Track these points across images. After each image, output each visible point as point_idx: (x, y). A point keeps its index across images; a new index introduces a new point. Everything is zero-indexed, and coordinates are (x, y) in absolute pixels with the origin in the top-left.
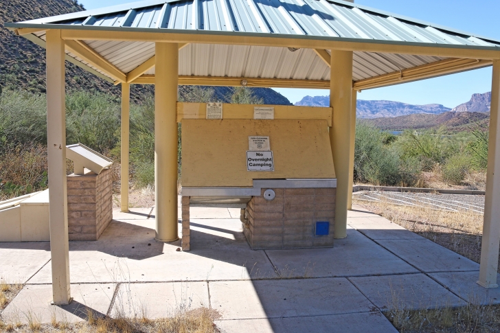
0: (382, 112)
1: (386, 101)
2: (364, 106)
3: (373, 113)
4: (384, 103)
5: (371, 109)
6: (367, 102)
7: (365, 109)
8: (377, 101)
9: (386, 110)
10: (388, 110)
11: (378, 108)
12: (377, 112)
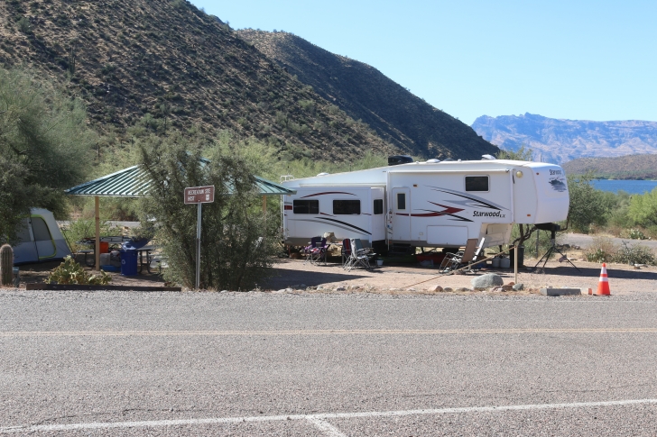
0: (631, 143)
1: (637, 122)
2: (595, 133)
3: (612, 144)
4: (635, 125)
5: (608, 137)
6: (601, 125)
7: (595, 138)
8: (620, 122)
9: (638, 139)
10: (643, 139)
11: (623, 136)
12: (620, 143)
